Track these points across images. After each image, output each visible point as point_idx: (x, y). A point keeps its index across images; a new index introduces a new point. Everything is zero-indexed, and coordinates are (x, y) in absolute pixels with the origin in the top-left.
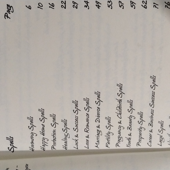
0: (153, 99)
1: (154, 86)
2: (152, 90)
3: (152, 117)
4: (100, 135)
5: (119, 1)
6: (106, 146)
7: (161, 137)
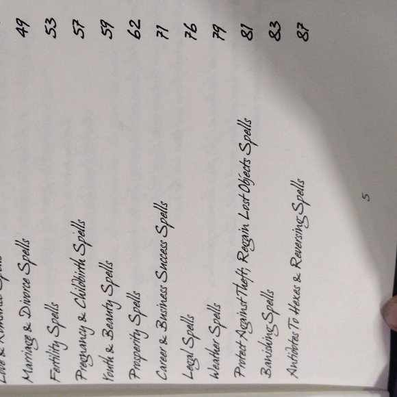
0: (164, 260)
1: (164, 226)
2: (160, 237)
3: (163, 305)
4: (32, 350)
5: (74, 20)
6: (51, 378)
7: (190, 356)
